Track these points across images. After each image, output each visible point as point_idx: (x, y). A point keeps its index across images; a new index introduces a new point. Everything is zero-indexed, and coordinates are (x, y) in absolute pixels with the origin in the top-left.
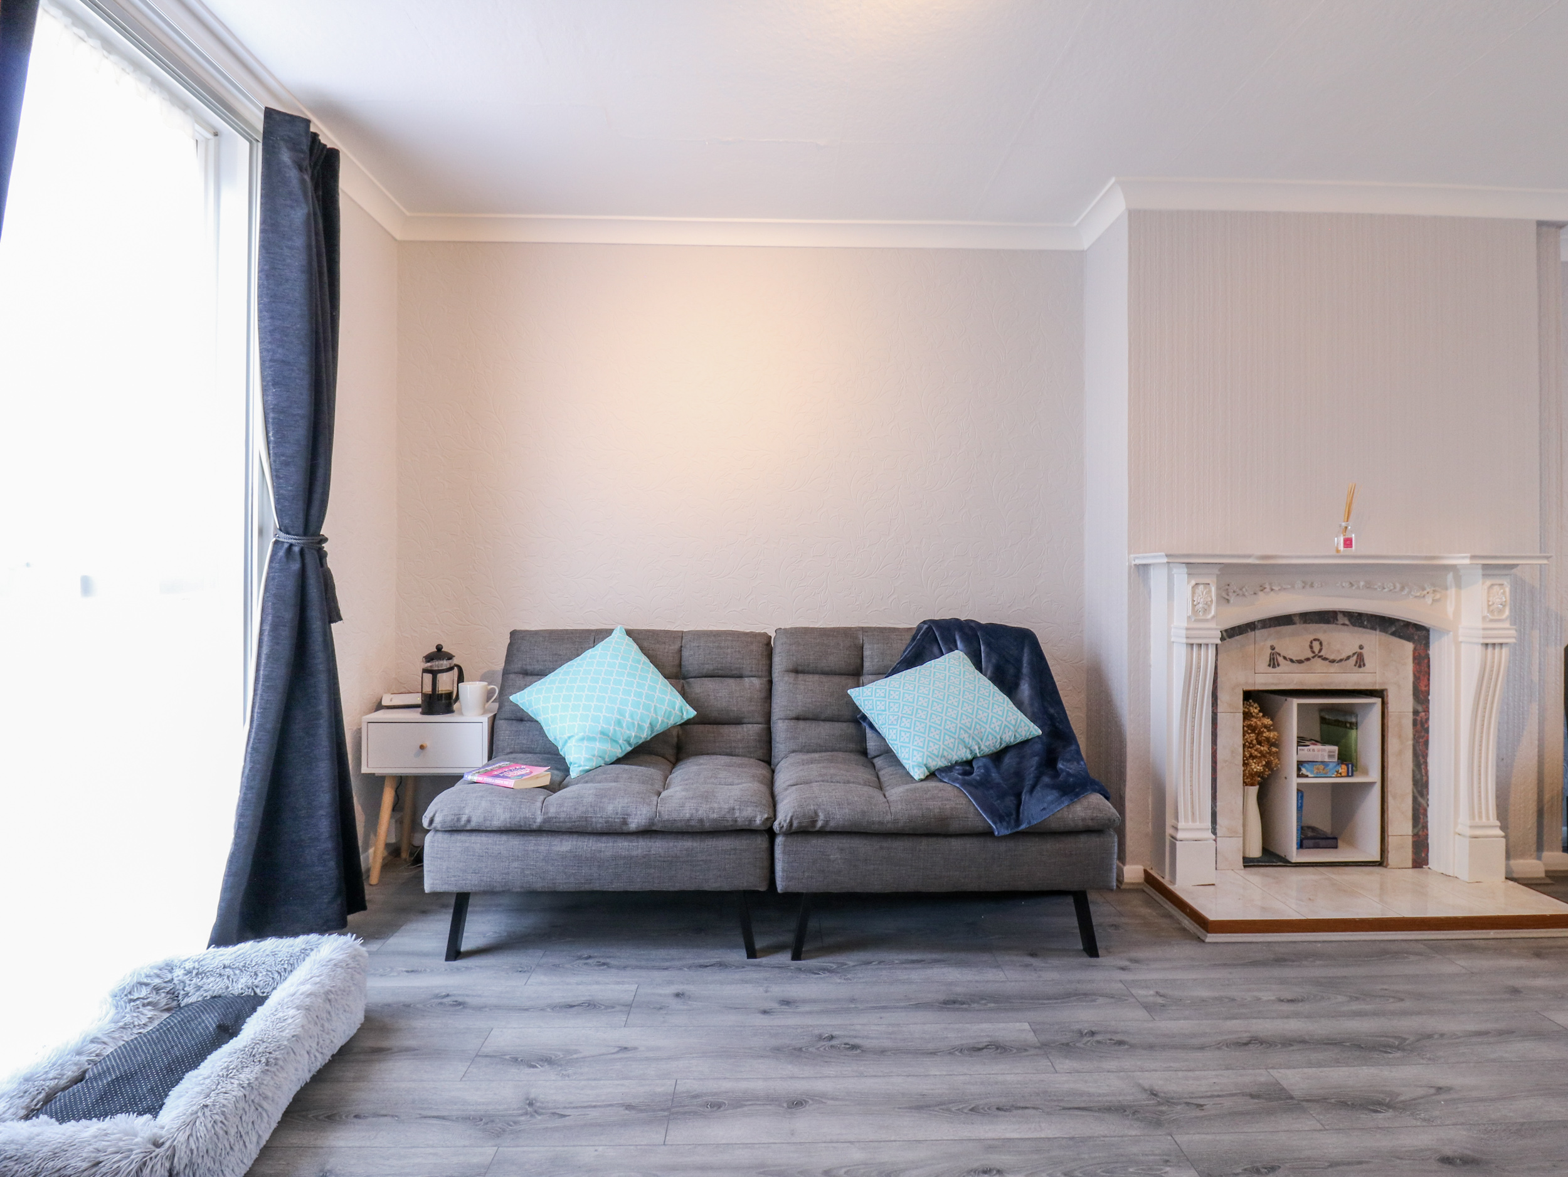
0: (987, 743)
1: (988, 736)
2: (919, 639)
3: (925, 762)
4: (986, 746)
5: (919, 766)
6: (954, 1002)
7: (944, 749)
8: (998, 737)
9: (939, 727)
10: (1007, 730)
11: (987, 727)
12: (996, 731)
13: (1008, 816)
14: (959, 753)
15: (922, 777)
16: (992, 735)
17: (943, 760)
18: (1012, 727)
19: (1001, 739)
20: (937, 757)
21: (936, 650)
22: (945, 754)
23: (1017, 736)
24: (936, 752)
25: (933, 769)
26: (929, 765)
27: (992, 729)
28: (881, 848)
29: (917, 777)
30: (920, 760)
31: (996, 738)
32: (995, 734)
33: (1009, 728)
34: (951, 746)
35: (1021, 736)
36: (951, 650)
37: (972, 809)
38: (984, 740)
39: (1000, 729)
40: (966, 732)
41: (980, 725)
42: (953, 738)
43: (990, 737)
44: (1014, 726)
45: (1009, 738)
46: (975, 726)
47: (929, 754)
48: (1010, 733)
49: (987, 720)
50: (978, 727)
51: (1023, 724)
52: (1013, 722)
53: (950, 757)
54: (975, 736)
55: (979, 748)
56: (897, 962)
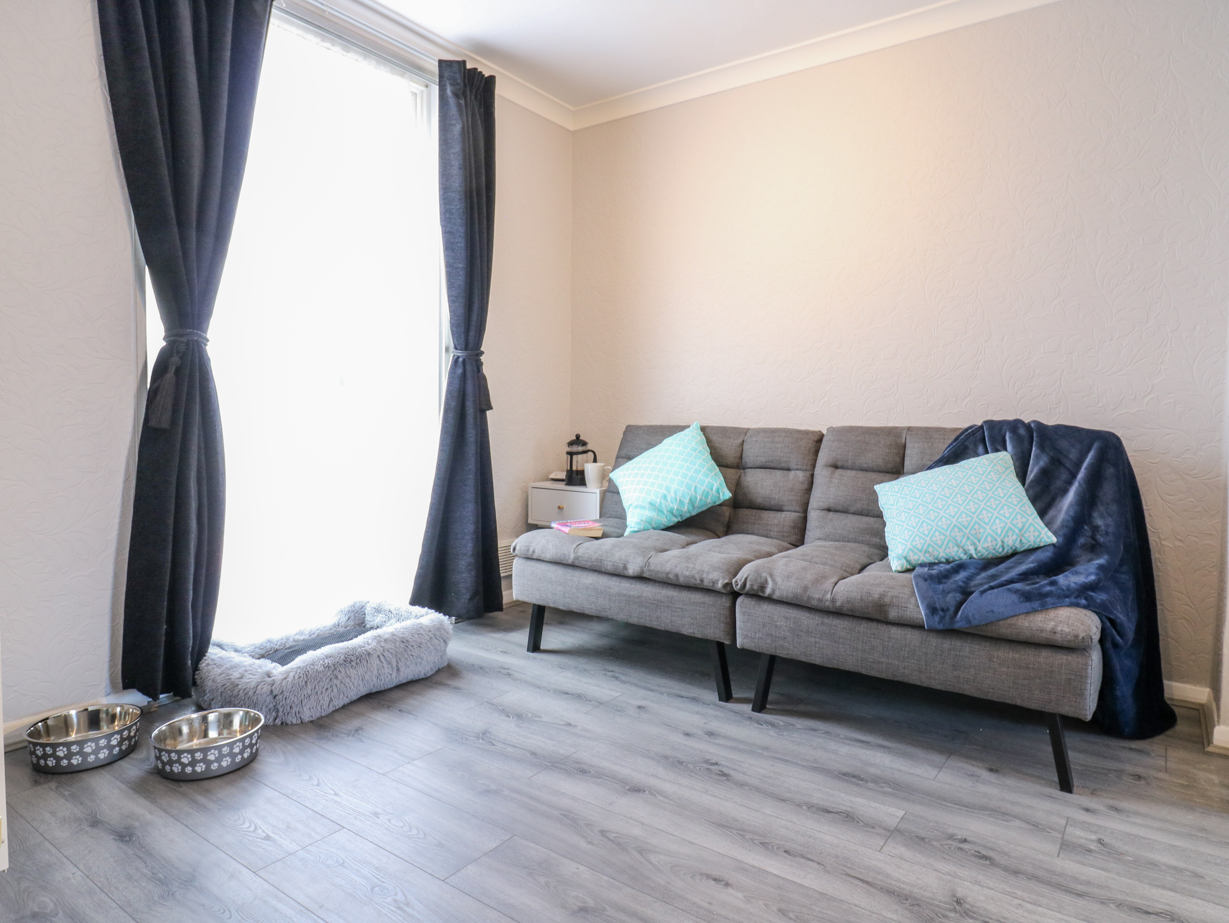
0: (985, 545)
1: (986, 538)
2: (962, 439)
3: (904, 555)
4: (984, 548)
5: (898, 558)
6: (854, 777)
7: (929, 545)
8: (999, 540)
9: (931, 523)
10: (1010, 533)
11: (988, 528)
12: (996, 534)
13: (943, 610)
14: (947, 551)
15: (899, 569)
16: (992, 536)
17: (927, 555)
18: (1017, 531)
19: (1003, 542)
20: (921, 551)
21: (981, 449)
22: (930, 549)
23: (1024, 540)
24: (919, 547)
25: (914, 562)
26: (909, 558)
27: (993, 531)
28: (822, 623)
29: (894, 569)
30: (900, 552)
31: (996, 540)
32: (995, 536)
33: (1014, 532)
34: (939, 542)
35: (1029, 542)
36: (997, 450)
37: (913, 600)
38: (981, 542)
39: (1002, 532)
40: (960, 530)
41: (979, 524)
42: (944, 535)
43: (989, 539)
44: (1020, 530)
45: (1012, 542)
46: (974, 525)
47: (912, 548)
48: (1014, 537)
49: (990, 520)
50: (977, 526)
51: (1032, 529)
52: (1020, 525)
53: (936, 553)
54: (971, 537)
55: (976, 549)
56: (842, 736)
